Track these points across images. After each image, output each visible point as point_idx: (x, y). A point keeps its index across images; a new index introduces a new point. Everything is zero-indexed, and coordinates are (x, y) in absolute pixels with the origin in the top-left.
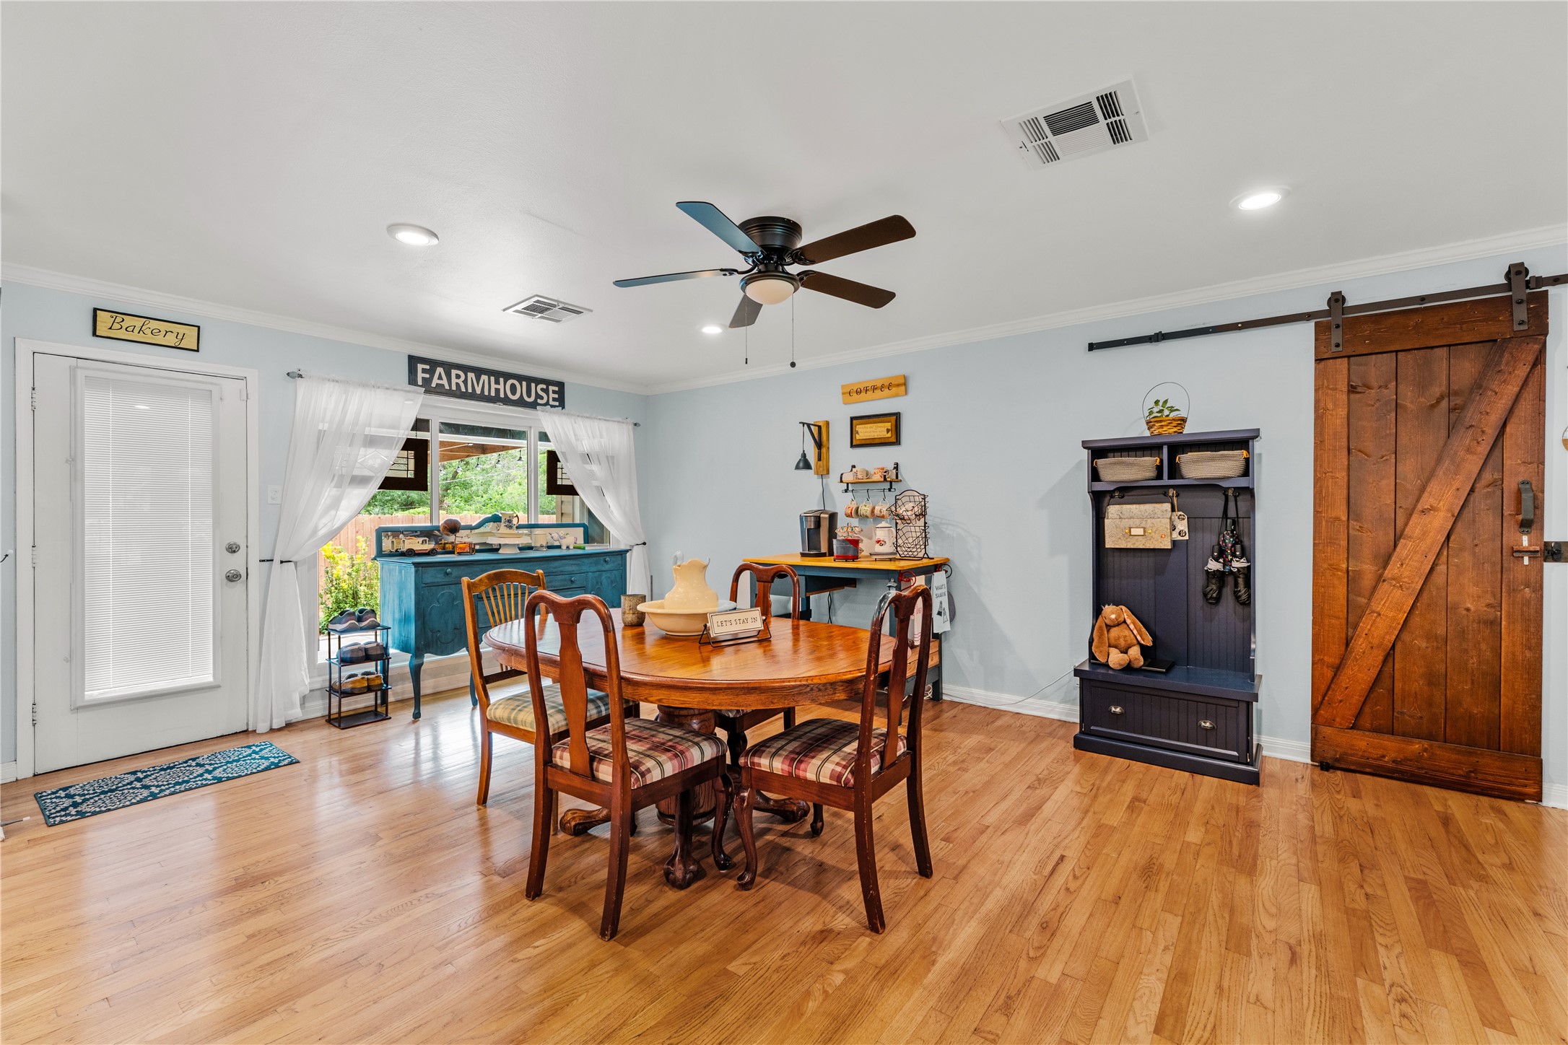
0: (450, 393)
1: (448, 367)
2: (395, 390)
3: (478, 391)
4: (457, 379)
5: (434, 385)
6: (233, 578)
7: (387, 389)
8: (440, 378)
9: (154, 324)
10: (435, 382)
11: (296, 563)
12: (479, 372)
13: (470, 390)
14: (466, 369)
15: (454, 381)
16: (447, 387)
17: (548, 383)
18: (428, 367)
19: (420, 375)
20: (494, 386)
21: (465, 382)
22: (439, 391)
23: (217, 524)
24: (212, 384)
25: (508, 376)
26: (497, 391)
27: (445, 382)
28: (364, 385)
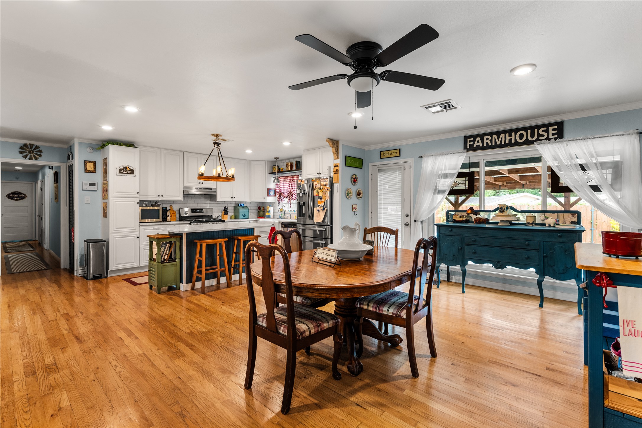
0: (483, 148)
1: (482, 136)
2: (454, 153)
3: (498, 143)
4: (487, 141)
5: (475, 146)
6: (407, 225)
7: (451, 154)
8: (478, 142)
9: (391, 152)
10: (476, 144)
11: (422, 222)
12: (498, 134)
13: (493, 144)
14: (491, 134)
15: (485, 141)
16: (481, 146)
17: (548, 125)
18: (472, 139)
19: (469, 143)
20: (508, 138)
21: (491, 141)
22: (478, 148)
23: (403, 208)
24: (401, 165)
25: (516, 130)
26: (510, 140)
27: (480, 144)
28: (442, 154)
